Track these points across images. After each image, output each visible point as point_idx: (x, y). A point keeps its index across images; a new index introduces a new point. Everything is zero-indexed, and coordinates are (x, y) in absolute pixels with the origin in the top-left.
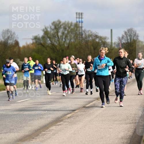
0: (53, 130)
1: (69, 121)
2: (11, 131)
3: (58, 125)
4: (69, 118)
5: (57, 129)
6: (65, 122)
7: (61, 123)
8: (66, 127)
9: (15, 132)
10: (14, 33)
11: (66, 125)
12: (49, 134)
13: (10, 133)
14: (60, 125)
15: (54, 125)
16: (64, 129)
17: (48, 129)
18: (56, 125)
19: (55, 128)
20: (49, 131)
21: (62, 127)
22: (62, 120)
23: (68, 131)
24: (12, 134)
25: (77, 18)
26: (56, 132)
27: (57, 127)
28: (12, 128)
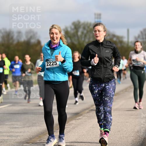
0: (72, 124)
1: (89, 116)
2: (34, 125)
3: (77, 119)
4: (88, 112)
5: (76, 123)
6: (85, 116)
7: (80, 117)
8: (85, 121)
9: (37, 126)
10: (36, 33)
11: (85, 119)
12: (69, 127)
13: (33, 126)
14: (80, 119)
15: (74, 120)
16: (83, 123)
17: (69, 123)
18: (75, 120)
19: (75, 122)
20: (70, 125)
21: (82, 121)
22: (81, 115)
23: (87, 125)
24: (34, 127)
25: (95, 18)
26: (76, 126)
27: (77, 121)
28: (34, 122)
